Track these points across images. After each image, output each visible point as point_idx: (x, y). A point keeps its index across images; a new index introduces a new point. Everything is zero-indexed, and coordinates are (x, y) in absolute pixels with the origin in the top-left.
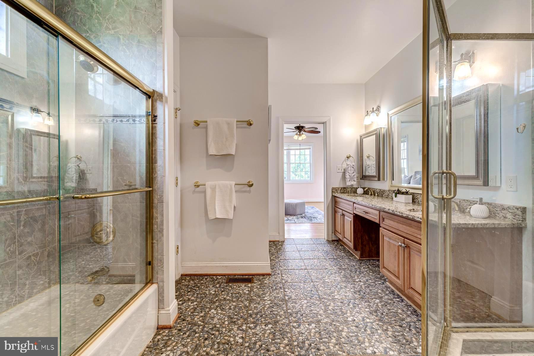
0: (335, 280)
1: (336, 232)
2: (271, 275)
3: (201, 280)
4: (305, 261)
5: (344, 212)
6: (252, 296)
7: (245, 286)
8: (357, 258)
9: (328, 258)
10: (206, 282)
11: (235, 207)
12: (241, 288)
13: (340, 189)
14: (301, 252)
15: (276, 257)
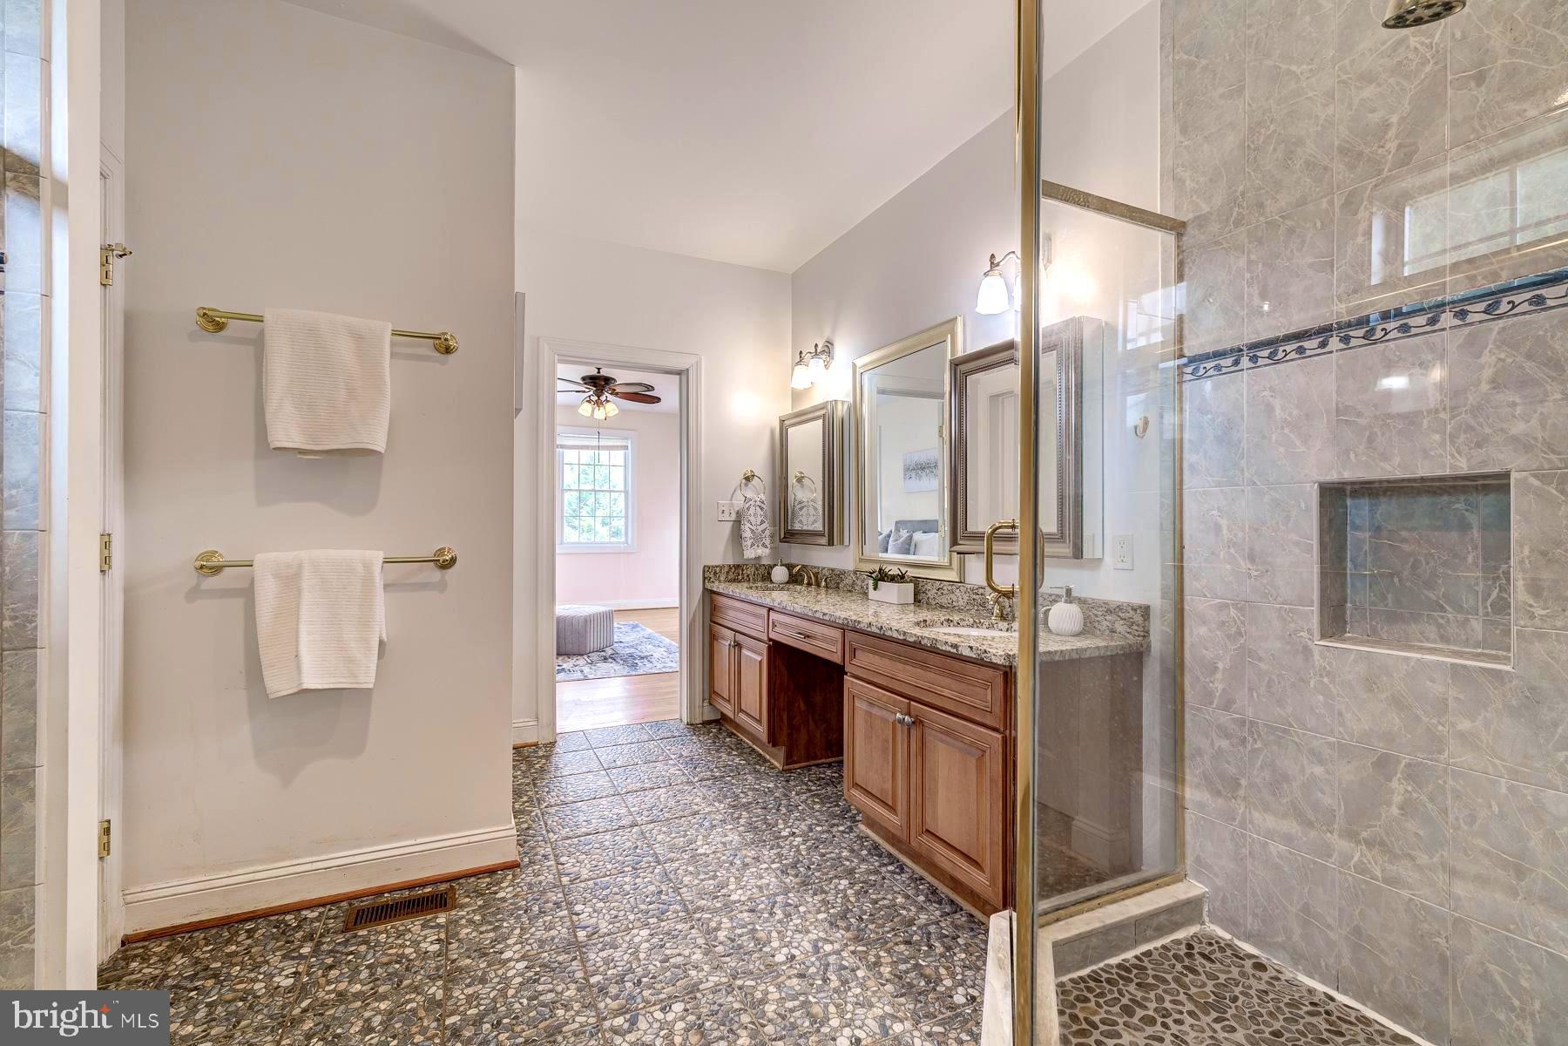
0: (724, 844)
1: (713, 696)
2: (518, 866)
3: (228, 942)
4: (630, 799)
5: (740, 638)
6: (455, 957)
7: (424, 926)
8: (776, 767)
9: (697, 778)
10: (250, 947)
11: (381, 643)
12: (407, 937)
13: (726, 569)
14: (614, 771)
15: (530, 800)
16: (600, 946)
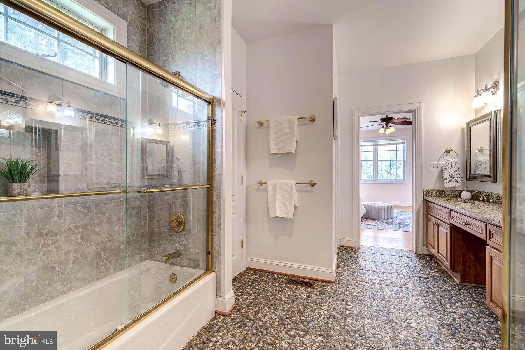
0: (416, 304)
1: (428, 244)
2: (334, 283)
3: (263, 276)
4: (381, 274)
5: (438, 221)
6: (309, 302)
7: (304, 290)
8: (456, 282)
9: (412, 275)
10: (266, 279)
12: (299, 291)
13: (435, 192)
14: (378, 263)
15: (345, 264)
16: (352, 318)
